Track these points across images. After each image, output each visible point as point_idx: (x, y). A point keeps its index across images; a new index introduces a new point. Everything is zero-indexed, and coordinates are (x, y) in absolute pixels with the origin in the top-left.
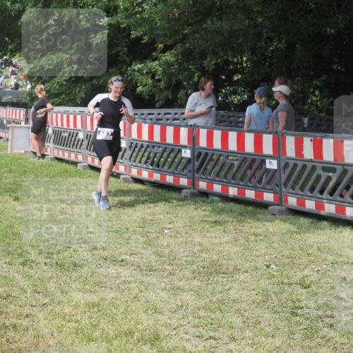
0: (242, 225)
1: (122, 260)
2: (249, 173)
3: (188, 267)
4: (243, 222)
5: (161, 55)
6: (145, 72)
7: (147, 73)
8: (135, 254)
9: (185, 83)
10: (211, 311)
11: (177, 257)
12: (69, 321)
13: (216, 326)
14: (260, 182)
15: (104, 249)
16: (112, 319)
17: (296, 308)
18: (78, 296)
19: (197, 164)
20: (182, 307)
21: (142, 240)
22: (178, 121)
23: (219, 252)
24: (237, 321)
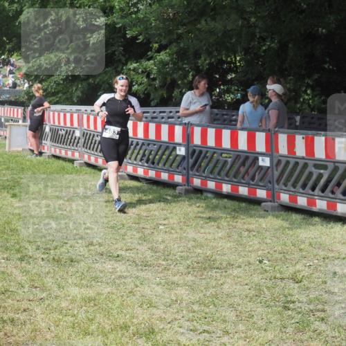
0: (235, 221)
1: (118, 256)
2: (243, 170)
3: (183, 262)
4: (236, 218)
5: (156, 54)
6: (140, 71)
7: (143, 72)
8: (131, 250)
9: (180, 82)
10: (205, 305)
11: (172, 252)
12: (66, 316)
13: (210, 320)
14: (253, 178)
15: (100, 245)
16: (108, 313)
17: (288, 302)
18: (74, 291)
19: (191, 161)
20: (176, 301)
21: (138, 235)
22: (173, 120)
23: (214, 248)
24: (231, 315)
